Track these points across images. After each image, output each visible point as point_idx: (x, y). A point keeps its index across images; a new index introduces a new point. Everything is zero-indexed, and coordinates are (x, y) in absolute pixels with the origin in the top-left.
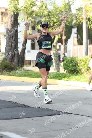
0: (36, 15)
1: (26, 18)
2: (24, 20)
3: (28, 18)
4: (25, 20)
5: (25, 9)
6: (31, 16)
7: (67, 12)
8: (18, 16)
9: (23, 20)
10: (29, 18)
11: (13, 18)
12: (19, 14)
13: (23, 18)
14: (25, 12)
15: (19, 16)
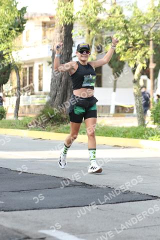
0: (103, 27)
2: (83, 35)
3: (89, 32)
6: (95, 29)
8: (72, 29)
11: (63, 31)
13: (81, 33)
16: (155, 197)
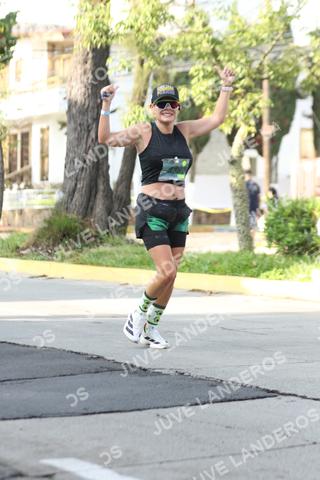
0: (170, 53)
1: (136, 64)
2: (130, 70)
3: (142, 62)
4: (134, 70)
5: (134, 31)
6: (153, 57)
7: (278, 40)
8: (108, 56)
9: (126, 71)
10: (146, 65)
11: (89, 62)
12: (112, 49)
13: (125, 64)
14: (132, 41)
15: (111, 55)
16: (273, 392)
